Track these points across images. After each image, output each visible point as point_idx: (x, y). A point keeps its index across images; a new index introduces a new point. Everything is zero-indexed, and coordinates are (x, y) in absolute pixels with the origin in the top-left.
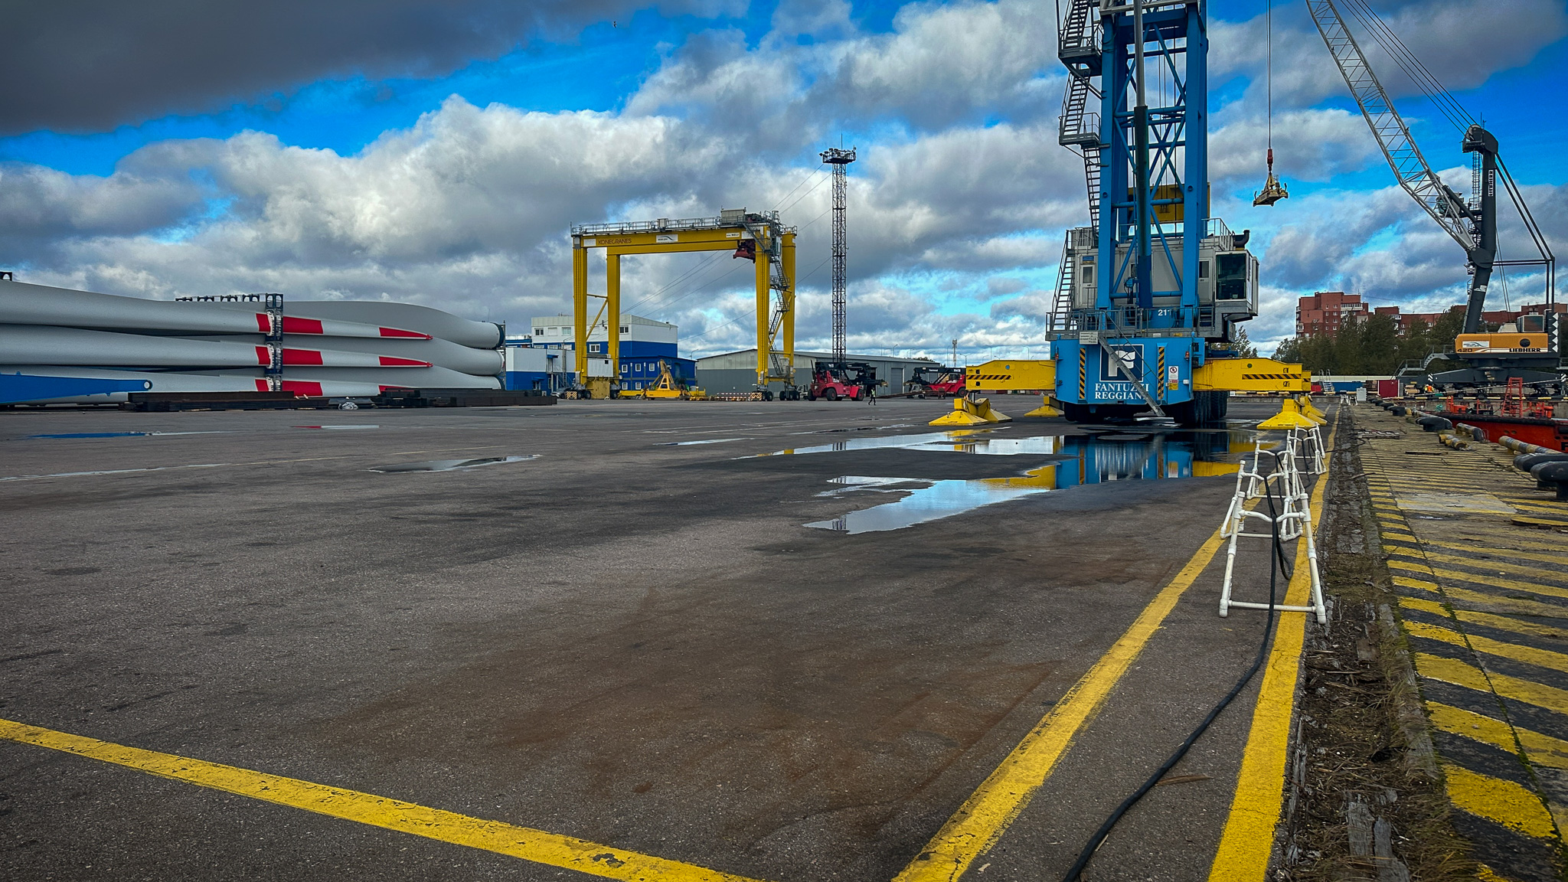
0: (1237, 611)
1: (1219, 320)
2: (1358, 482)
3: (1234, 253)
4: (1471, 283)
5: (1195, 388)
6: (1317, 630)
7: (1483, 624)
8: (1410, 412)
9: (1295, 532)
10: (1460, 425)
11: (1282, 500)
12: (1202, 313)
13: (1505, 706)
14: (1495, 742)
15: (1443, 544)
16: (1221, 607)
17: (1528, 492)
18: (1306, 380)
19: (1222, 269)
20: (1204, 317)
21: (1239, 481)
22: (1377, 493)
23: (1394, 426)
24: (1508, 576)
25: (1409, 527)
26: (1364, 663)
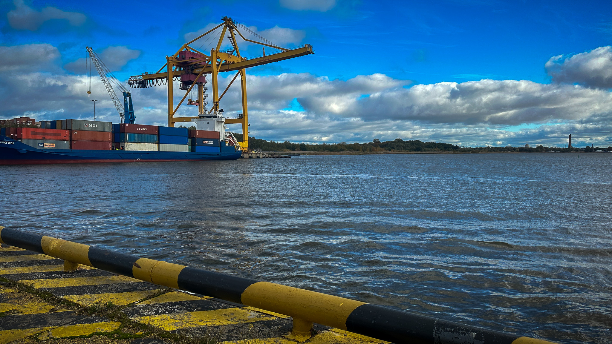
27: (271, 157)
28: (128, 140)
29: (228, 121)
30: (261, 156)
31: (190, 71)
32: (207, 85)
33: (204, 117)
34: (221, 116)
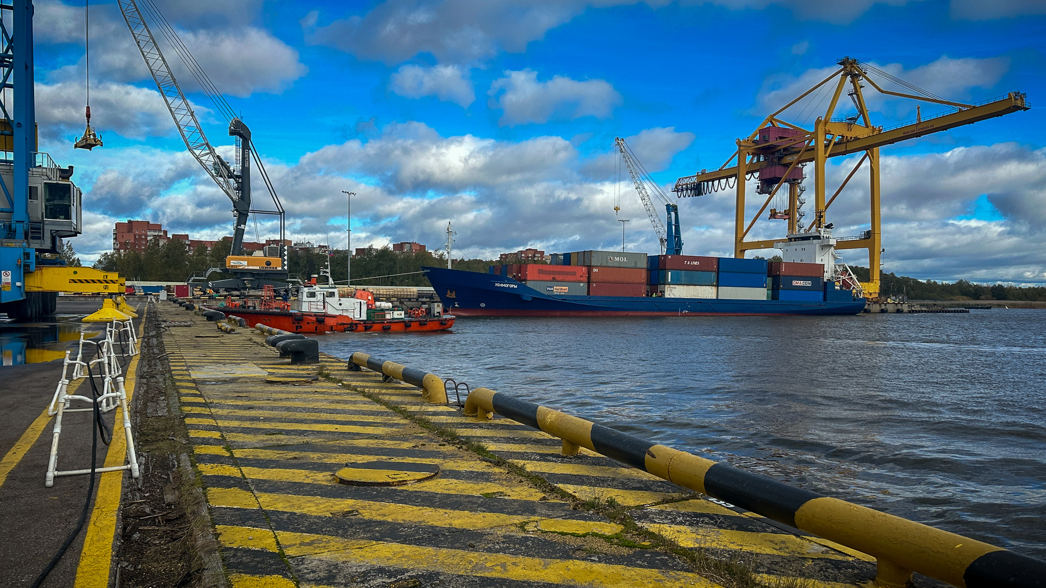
0: (62, 479)
1: (48, 235)
2: (162, 360)
3: (60, 182)
4: (235, 222)
5: (27, 289)
6: (132, 485)
7: (251, 457)
8: (197, 308)
9: (114, 404)
10: (230, 316)
11: (103, 379)
12: (32, 229)
13: (269, 517)
14: (264, 546)
15: (223, 402)
16: (47, 479)
17: (274, 360)
18: (121, 285)
19: (50, 194)
20: (34, 231)
21: (65, 368)
22: (176, 368)
23: (187, 318)
24: (266, 420)
25: (199, 391)
26: (169, 504)
27: (925, 312)
28: (669, 281)
29: (842, 245)
30: (905, 308)
31: (775, 160)
32: (804, 183)
33: (796, 239)
34: (828, 235)
